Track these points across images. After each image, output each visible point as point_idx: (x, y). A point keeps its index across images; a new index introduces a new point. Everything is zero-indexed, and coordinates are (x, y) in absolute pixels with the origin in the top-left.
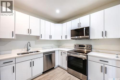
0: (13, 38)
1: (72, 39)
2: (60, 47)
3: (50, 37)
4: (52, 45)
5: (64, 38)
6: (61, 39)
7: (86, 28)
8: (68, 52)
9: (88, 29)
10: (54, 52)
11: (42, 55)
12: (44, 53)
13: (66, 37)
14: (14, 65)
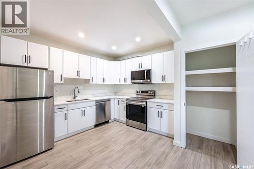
0: (62, 82)
1: (132, 83)
2: (117, 94)
3: (104, 80)
4: (106, 91)
5: (122, 82)
6: (118, 83)
7: (147, 70)
8: (127, 100)
9: (149, 71)
10: (109, 100)
11: (94, 103)
12: (97, 101)
13: (125, 80)
14: (66, 112)
